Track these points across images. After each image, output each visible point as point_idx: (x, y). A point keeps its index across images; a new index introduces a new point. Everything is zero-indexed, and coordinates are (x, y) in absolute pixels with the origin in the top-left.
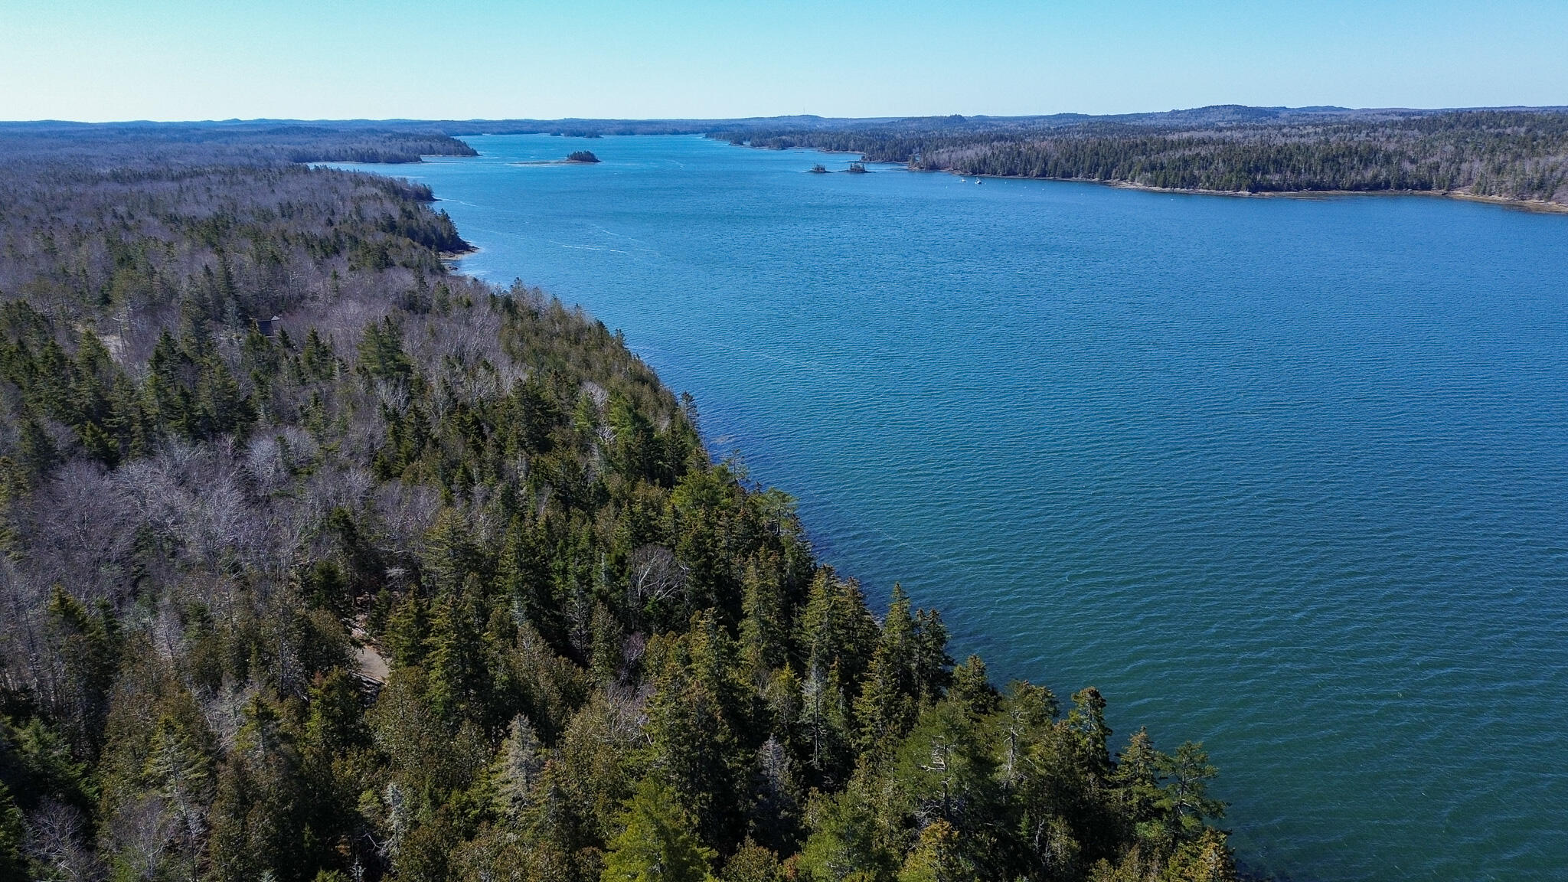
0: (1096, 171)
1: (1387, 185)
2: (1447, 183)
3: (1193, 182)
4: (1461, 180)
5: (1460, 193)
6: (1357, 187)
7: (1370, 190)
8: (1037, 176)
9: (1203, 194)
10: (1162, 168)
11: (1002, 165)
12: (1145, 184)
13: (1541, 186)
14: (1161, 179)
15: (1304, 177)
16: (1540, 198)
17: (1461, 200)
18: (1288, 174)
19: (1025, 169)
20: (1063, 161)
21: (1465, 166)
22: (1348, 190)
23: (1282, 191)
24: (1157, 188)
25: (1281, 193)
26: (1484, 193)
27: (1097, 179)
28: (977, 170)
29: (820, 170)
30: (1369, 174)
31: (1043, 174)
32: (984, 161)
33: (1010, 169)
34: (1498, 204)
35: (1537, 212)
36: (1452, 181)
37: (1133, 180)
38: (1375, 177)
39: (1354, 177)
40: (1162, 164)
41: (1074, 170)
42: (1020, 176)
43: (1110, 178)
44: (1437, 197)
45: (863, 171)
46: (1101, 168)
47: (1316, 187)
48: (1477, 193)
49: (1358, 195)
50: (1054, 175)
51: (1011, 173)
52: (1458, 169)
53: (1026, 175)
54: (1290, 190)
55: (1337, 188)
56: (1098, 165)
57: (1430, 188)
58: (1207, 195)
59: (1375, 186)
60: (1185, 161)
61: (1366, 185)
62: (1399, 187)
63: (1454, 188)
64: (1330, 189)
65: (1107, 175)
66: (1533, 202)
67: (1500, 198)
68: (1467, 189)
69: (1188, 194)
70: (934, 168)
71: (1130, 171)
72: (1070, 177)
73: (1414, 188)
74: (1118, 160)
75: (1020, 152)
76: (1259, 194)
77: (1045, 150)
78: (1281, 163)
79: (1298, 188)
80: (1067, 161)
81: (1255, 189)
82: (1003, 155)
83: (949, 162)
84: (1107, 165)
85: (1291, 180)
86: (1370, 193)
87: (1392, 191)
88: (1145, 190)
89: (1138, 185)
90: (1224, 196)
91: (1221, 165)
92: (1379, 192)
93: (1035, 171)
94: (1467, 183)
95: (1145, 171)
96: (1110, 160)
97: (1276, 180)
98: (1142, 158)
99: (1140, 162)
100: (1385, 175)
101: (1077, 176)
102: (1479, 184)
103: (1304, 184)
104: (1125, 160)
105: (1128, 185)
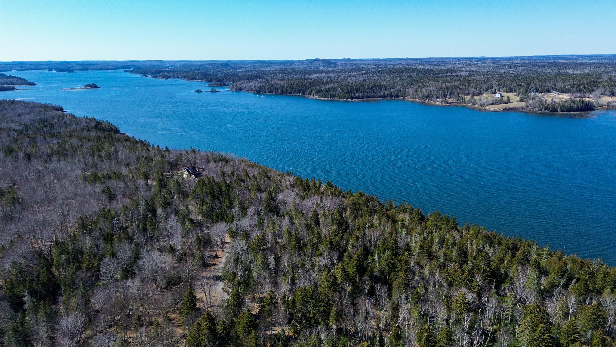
0: (300, 92)
1: (388, 96)
2: (403, 95)
3: (334, 96)
4: (407, 94)
5: (407, 98)
6: (380, 97)
9: (337, 101)
10: (322, 91)
11: (268, 89)
12: (319, 97)
13: (428, 97)
14: (324, 96)
15: (365, 94)
16: (429, 100)
17: (408, 101)
18: (360, 93)
19: (275, 91)
20: (288, 88)
21: (407, 90)
22: (378, 98)
23: (359, 99)
24: (323, 98)
26: (414, 98)
27: (300, 95)
28: (259, 91)
29: (199, 91)
30: (382, 93)
31: (282, 92)
32: (260, 88)
34: (418, 102)
35: (428, 105)
36: (405, 95)
37: (314, 95)
38: (384, 94)
39: (378, 94)
40: (322, 90)
41: (292, 91)
42: (274, 93)
43: (305, 94)
44: (401, 100)
45: (216, 91)
47: (368, 97)
48: (412, 98)
49: (380, 100)
50: (286, 93)
51: (271, 92)
52: (406, 91)
53: (276, 93)
54: (361, 98)
55: (374, 97)
56: (300, 90)
57: (399, 97)
59: (384, 96)
60: (329, 89)
61: (382, 96)
62: (391, 97)
63: (405, 97)
64: (372, 98)
65: (304, 93)
66: (427, 101)
67: (418, 100)
68: (409, 97)
69: (333, 100)
70: (241, 90)
71: (311, 92)
72: (292, 94)
73: (395, 97)
74: (307, 88)
75: (272, 85)
76: (354, 100)
77: (281, 84)
78: (357, 89)
79: (364, 98)
80: (290, 88)
81: (352, 98)
82: (267, 86)
83: (246, 87)
84: (303, 90)
85: (361, 95)
86: (383, 99)
87: (389, 98)
88: (319, 99)
89: (316, 97)
90: (344, 101)
91: (340, 90)
92: (386, 98)
93: (279, 92)
94: (409, 95)
95: (317, 92)
96: (304, 88)
97: (357, 95)
98: (314, 88)
99: (314, 89)
100: (386, 93)
101: (294, 93)
102: (412, 96)
103: (365, 96)
104: (309, 88)
105: (312, 97)
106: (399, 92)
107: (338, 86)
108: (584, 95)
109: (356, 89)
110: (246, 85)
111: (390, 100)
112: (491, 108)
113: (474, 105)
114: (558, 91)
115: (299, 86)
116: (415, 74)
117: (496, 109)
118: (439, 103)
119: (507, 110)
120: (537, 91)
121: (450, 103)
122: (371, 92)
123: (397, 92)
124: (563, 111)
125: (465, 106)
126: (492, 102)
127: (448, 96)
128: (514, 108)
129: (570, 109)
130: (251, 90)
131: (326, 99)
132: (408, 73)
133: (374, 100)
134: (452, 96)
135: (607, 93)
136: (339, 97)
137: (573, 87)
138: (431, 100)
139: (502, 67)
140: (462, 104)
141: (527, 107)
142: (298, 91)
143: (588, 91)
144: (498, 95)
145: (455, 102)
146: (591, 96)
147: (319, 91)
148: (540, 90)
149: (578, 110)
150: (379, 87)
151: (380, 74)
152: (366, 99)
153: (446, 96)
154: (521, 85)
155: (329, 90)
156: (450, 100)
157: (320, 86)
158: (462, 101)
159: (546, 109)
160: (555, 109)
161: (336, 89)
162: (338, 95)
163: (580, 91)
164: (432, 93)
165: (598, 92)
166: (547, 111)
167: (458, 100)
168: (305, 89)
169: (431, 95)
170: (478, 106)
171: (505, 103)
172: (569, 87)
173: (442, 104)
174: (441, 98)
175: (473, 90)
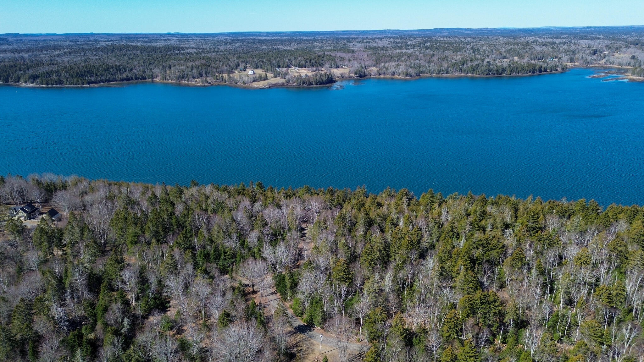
1: (132, 79)
2: (151, 77)
3: (61, 82)
4: (154, 75)
5: (157, 80)
6: (122, 80)
7: (127, 81)
9: (68, 87)
10: (38, 76)
12: (37, 84)
13: (183, 77)
14: (45, 82)
15: (103, 78)
16: (185, 81)
18: (96, 77)
22: (120, 81)
24: (44, 86)
26: (166, 80)
30: (124, 76)
34: (172, 84)
35: (186, 86)
36: (152, 76)
37: (25, 82)
38: (127, 76)
39: (120, 76)
40: (36, 75)
44: (149, 82)
47: (108, 81)
48: (163, 80)
49: (124, 83)
52: (152, 72)
54: (99, 83)
55: (116, 81)
57: (146, 79)
59: (128, 79)
60: (47, 73)
61: (125, 79)
62: (136, 79)
63: (154, 78)
64: (114, 82)
65: (6, 80)
66: (183, 82)
67: (172, 81)
68: (159, 78)
69: (60, 87)
71: (19, 78)
73: (141, 79)
74: (10, 74)
76: (92, 85)
78: (90, 72)
79: (103, 82)
81: (89, 83)
85: (99, 78)
86: (128, 82)
87: (134, 81)
88: (38, 87)
89: (30, 85)
90: (78, 87)
91: (66, 74)
92: (130, 82)
94: (157, 76)
95: (30, 78)
96: (5, 74)
97: (93, 79)
98: (21, 72)
99: (22, 74)
100: (129, 75)
102: (163, 77)
103: (104, 80)
104: (12, 73)
105: (24, 85)
106: (145, 74)
107: (59, 69)
108: (318, 69)
109: (88, 72)
111: (136, 83)
112: (254, 85)
113: (237, 83)
114: (296, 67)
116: (139, 52)
117: (262, 86)
118: (198, 82)
119: (271, 86)
120: (279, 67)
121: (211, 83)
122: (108, 74)
123: (141, 73)
124: (317, 84)
125: (226, 85)
126: (252, 79)
127: (204, 75)
128: (276, 84)
129: (322, 83)
131: (50, 86)
132: (129, 51)
133: (116, 84)
134: (208, 75)
135: (333, 66)
136: (70, 83)
137: (306, 62)
138: (188, 80)
139: (218, 44)
140: (222, 83)
141: (287, 82)
143: (319, 65)
144: (250, 72)
145: (215, 82)
146: (323, 69)
147: (34, 78)
148: (281, 65)
149: (327, 82)
150: (116, 68)
151: (94, 53)
152: (106, 83)
153: (202, 75)
154: (263, 62)
155: (49, 74)
156: (209, 79)
157: (30, 70)
158: (221, 80)
159: (304, 83)
160: (310, 83)
161: (58, 73)
162: (67, 80)
163: (313, 65)
164: (185, 73)
165: (327, 65)
166: (305, 85)
167: (217, 79)
168: (7, 75)
169: (186, 75)
170: (241, 84)
171: (265, 80)
172: (303, 62)
173: (204, 84)
174: (198, 78)
175: (226, 68)
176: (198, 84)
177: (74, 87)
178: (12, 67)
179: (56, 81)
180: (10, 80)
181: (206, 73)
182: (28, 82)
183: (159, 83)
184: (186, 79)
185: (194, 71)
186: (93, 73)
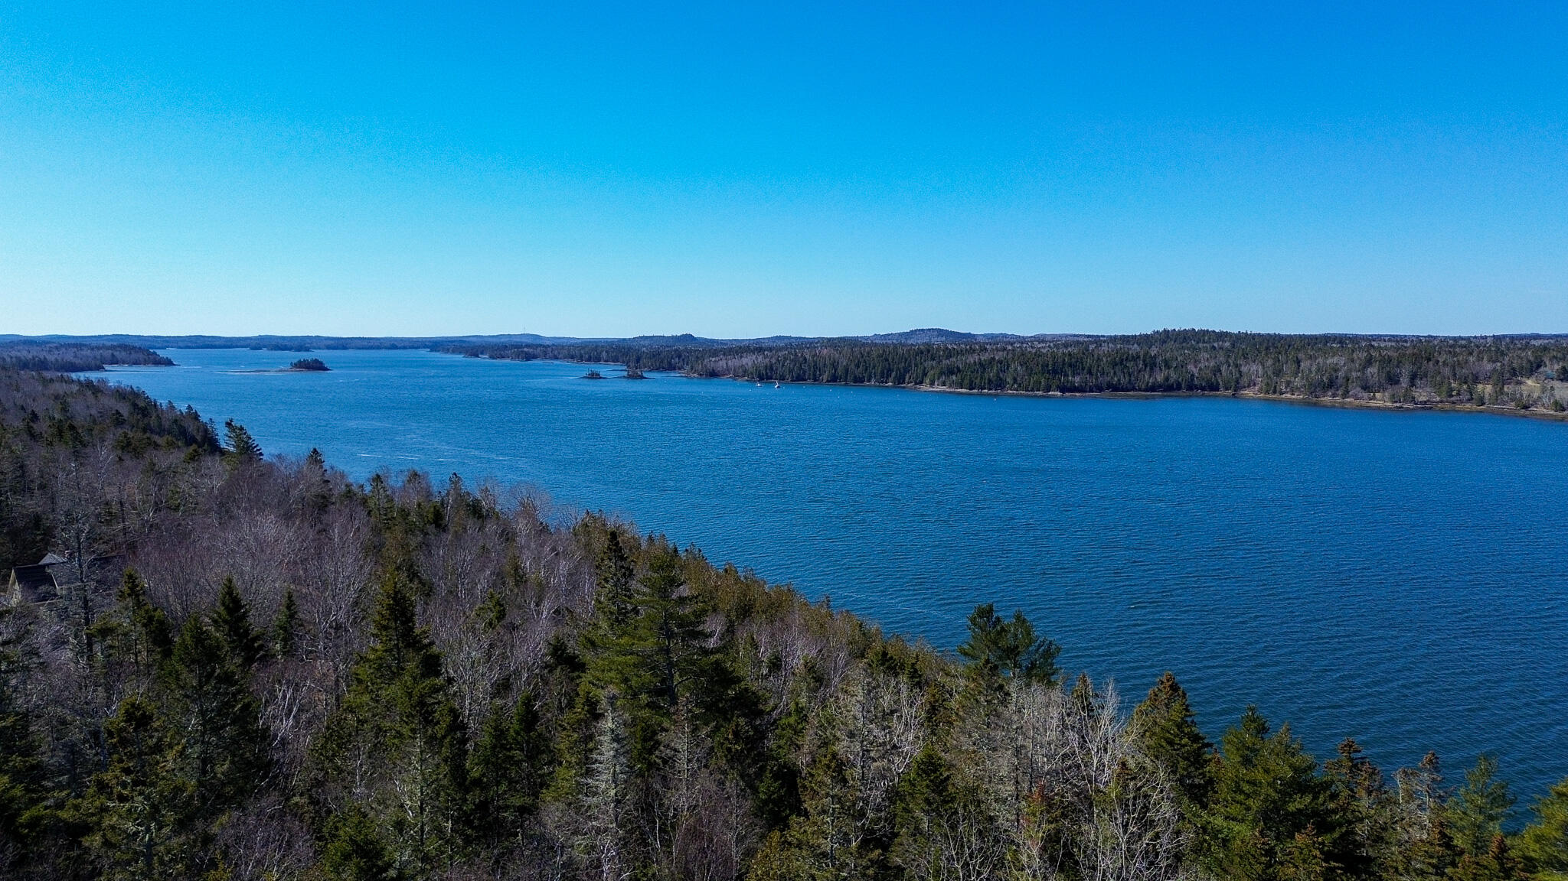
0: (889, 375)
1: (1179, 387)
2: (1233, 384)
3: (1000, 384)
4: (1245, 380)
5: (1248, 393)
6: (1153, 389)
7: (1164, 391)
8: (828, 381)
9: (1012, 395)
10: (959, 370)
11: (791, 371)
12: (950, 387)
13: (1331, 385)
14: (966, 381)
15: (1105, 381)
16: (1334, 395)
17: (1248, 400)
18: (1087, 377)
19: (815, 375)
20: (853, 366)
22: (1146, 390)
23: (1086, 392)
24: (963, 390)
25: (1087, 394)
26: (1275, 392)
27: (891, 384)
28: (765, 376)
30: (1160, 378)
31: (834, 379)
32: (770, 368)
33: (799, 374)
34: (1291, 402)
35: (1338, 408)
36: (1237, 382)
37: (932, 384)
38: (1167, 379)
39: (1147, 378)
40: (958, 368)
41: (866, 375)
42: (810, 381)
43: (904, 382)
45: (642, 378)
46: (893, 374)
47: (1115, 388)
48: (1267, 392)
49: (1154, 396)
50: (846, 380)
51: (800, 378)
52: (1239, 374)
53: (815, 380)
54: (1093, 392)
55: (1134, 389)
56: (890, 370)
57: (1217, 389)
58: (1017, 396)
59: (1168, 388)
61: (1160, 386)
62: (1191, 387)
63: (1241, 388)
64: (1128, 391)
65: (900, 380)
66: (1327, 399)
67: (1294, 397)
68: (1255, 389)
69: (998, 395)
70: (713, 374)
71: (925, 374)
72: (863, 382)
73: (1203, 389)
74: (910, 366)
75: (805, 359)
76: (1069, 394)
77: (830, 357)
78: (1076, 365)
79: (1100, 389)
80: (858, 366)
81: (1063, 390)
82: (788, 361)
83: (728, 370)
84: (898, 369)
85: (1092, 381)
86: (1164, 394)
87: (1183, 392)
88: (950, 392)
89: (938, 388)
90: (1036, 396)
91: (1019, 368)
92: (1172, 394)
93: (825, 377)
94: (1251, 384)
95: (941, 373)
96: (902, 368)
97: (1077, 381)
98: (934, 363)
99: (932, 367)
100: (1173, 376)
101: (869, 381)
102: (1268, 384)
103: (1104, 385)
104: (916, 365)
105: (928, 388)
106: (1218, 375)
109: (1070, 365)
110: (730, 363)
113: (1526, 407)
115: (887, 360)
121: (1424, 403)
122: (1119, 373)
123: (1207, 374)
125: (1482, 411)
127: (1404, 382)
130: (743, 376)
131: (975, 391)
133: (1134, 397)
134: (1418, 383)
136: (1019, 386)
138: (1345, 395)
140: (1470, 406)
142: (882, 373)
145: (1441, 402)
147: (950, 373)
150: (1144, 361)
152: (1107, 393)
153: (1398, 382)
156: (1422, 395)
158: (1465, 397)
161: (1004, 366)
162: (1015, 380)
164: (1341, 374)
167: (1451, 396)
168: (905, 368)
169: (1340, 381)
173: (1398, 405)
174: (1381, 388)
175: (1489, 367)
176: (1380, 404)
177: (1027, 396)
178: (922, 353)
179: (990, 380)
180: (907, 379)
181: (1413, 377)
182: (936, 383)
183: (1254, 399)
184: (1340, 392)
185: (1372, 370)
186: (1083, 369)
